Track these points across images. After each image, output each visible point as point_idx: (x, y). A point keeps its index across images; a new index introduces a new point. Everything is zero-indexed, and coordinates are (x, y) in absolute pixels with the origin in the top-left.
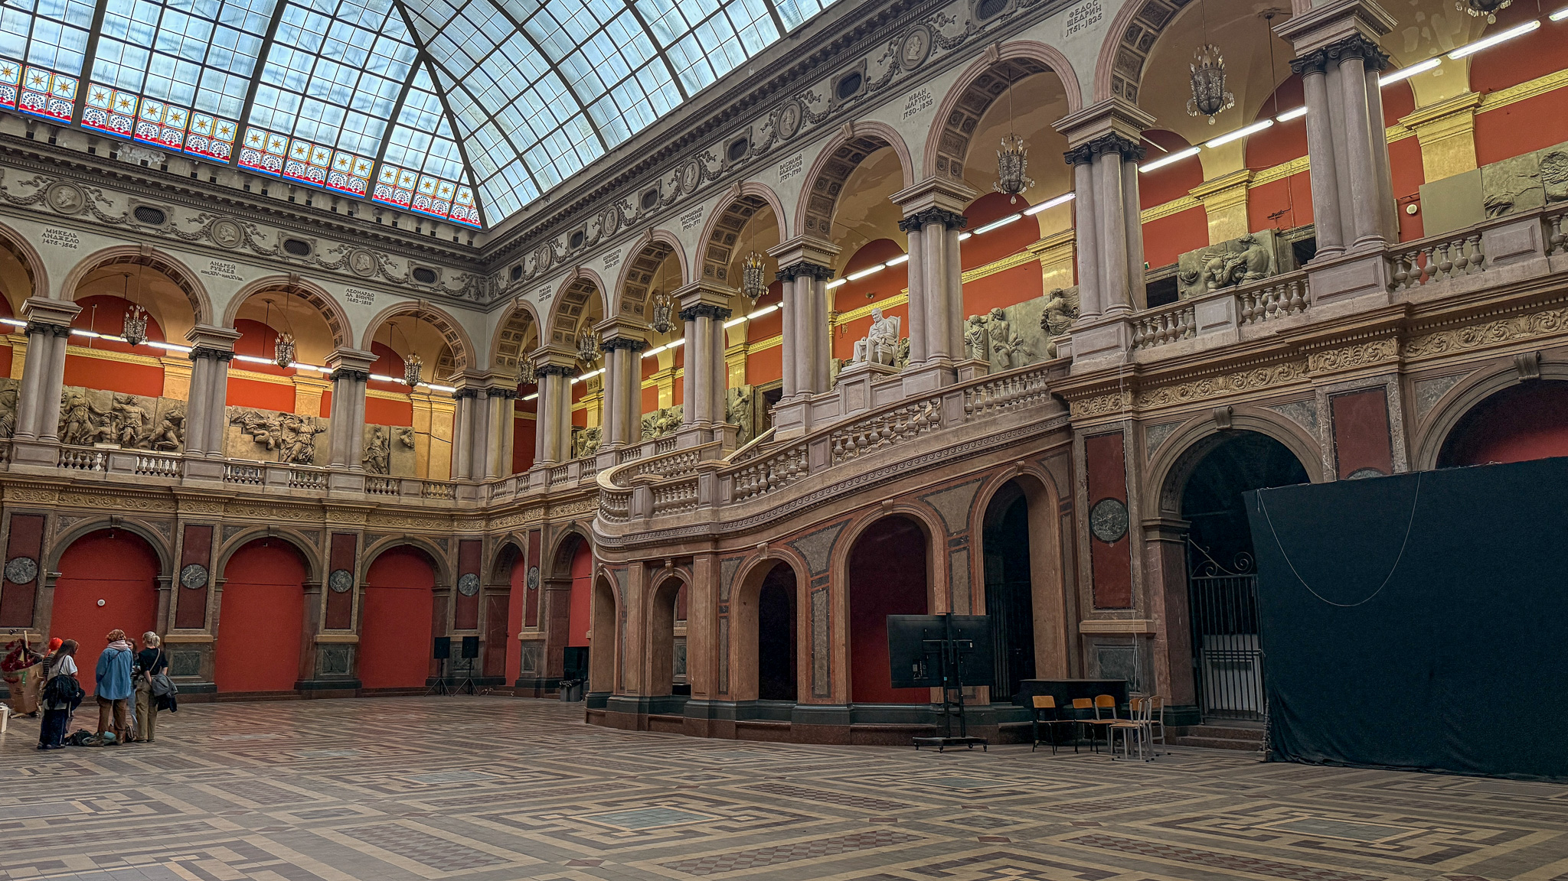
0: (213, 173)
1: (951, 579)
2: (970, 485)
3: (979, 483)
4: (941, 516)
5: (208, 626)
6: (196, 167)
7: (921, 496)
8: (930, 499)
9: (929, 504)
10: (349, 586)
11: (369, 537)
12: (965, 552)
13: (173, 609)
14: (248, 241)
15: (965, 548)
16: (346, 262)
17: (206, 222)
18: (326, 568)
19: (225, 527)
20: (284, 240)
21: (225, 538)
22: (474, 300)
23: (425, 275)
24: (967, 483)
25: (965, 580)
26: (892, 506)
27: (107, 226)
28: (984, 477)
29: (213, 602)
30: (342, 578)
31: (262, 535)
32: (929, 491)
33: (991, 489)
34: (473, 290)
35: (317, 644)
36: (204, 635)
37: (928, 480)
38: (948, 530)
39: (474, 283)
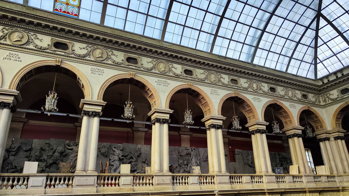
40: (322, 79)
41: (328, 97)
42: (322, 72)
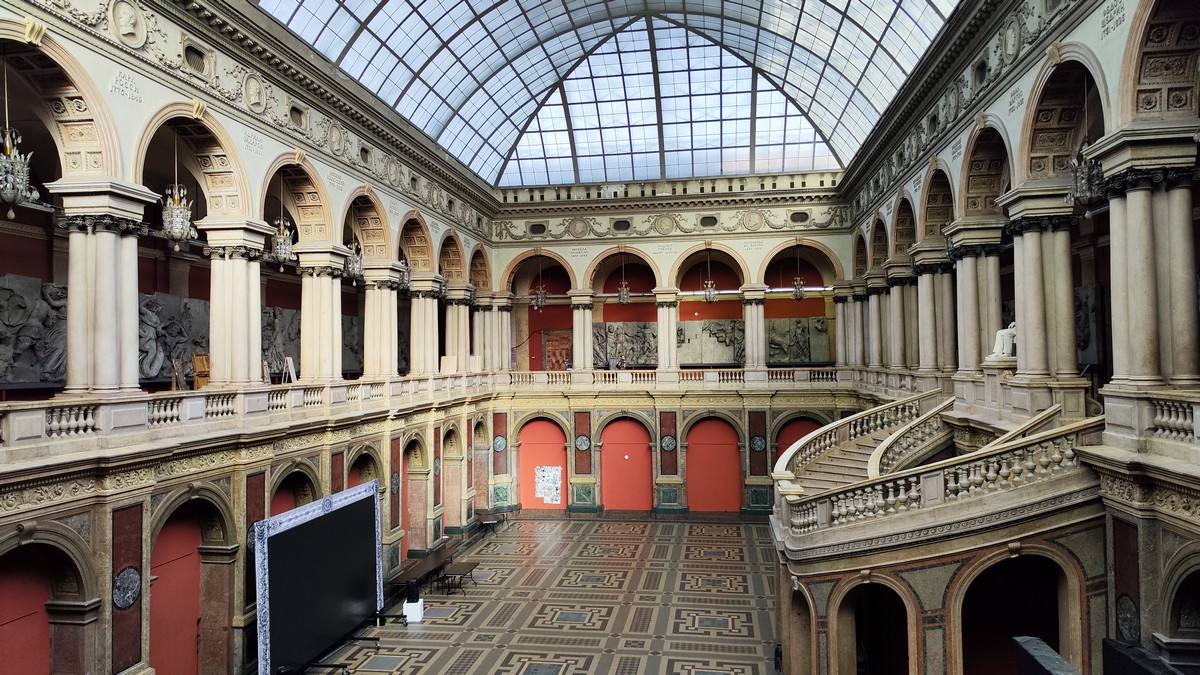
0: (654, 187)
1: (925, 653)
2: (947, 566)
3: (958, 565)
4: (915, 592)
5: (679, 473)
6: (643, 187)
7: (896, 571)
8: (905, 575)
9: (904, 579)
10: (763, 446)
11: (775, 413)
12: (941, 630)
13: (659, 464)
14: (678, 226)
15: (940, 627)
16: (741, 223)
17: (652, 220)
18: (747, 435)
19: (684, 411)
20: (699, 220)
21: (684, 419)
22: (839, 226)
23: (800, 217)
24: (944, 564)
25: (940, 657)
26: (869, 576)
27: (601, 239)
28: (964, 560)
29: (681, 460)
30: (758, 443)
31: (705, 415)
32: (903, 568)
33: (973, 571)
34: (837, 219)
35: (746, 485)
36: (676, 479)
37: (902, 558)
38: (922, 608)
39: (838, 213)
40: (505, 190)
41: (507, 229)
42: (510, 179)
